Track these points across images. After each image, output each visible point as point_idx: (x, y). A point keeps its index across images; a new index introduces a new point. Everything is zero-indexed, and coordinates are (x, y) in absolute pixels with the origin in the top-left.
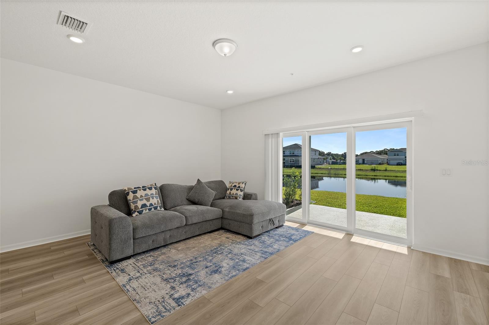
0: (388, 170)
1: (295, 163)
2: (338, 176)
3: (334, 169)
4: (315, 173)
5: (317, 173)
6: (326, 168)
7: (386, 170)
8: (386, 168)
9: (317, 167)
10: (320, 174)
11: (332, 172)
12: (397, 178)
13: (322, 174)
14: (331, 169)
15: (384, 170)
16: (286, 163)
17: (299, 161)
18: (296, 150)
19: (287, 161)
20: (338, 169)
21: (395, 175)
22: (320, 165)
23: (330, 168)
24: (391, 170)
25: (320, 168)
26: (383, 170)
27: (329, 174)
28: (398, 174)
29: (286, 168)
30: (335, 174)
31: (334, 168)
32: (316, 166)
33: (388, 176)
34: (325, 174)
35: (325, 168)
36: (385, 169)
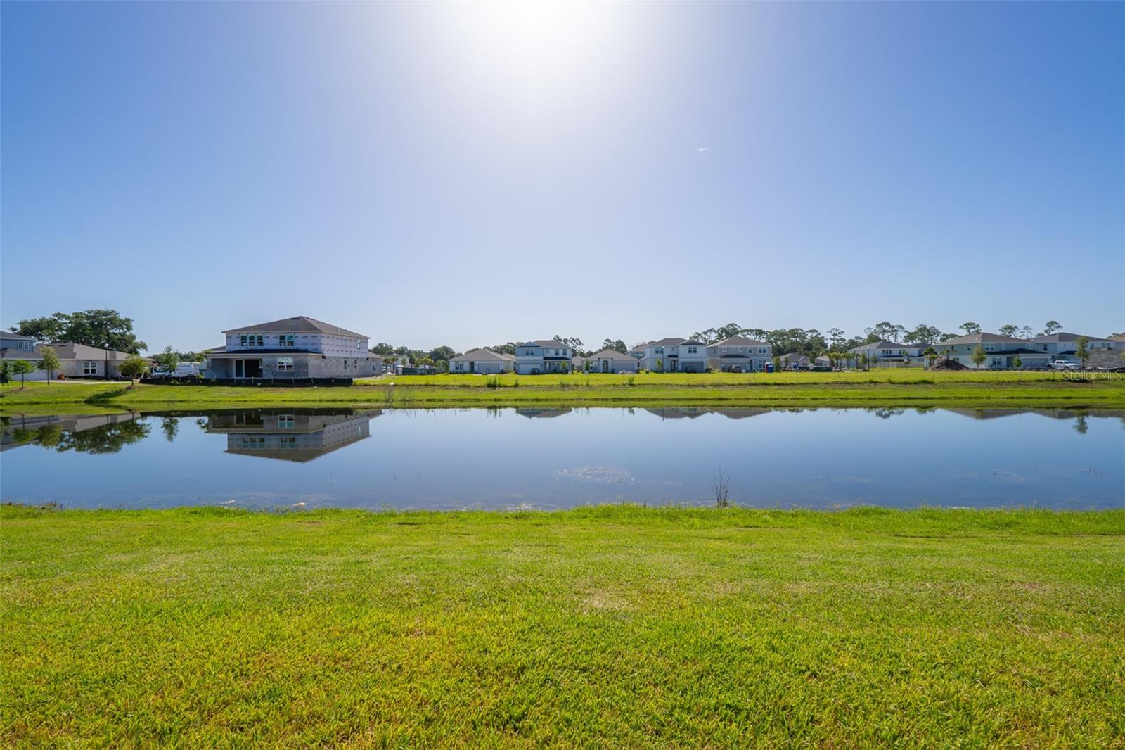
0: (521, 386)
1: (293, 373)
2: (412, 404)
3: (403, 385)
4: (351, 401)
5: (355, 401)
6: (383, 385)
7: (516, 386)
8: (517, 381)
9: (358, 383)
10: (364, 401)
11: (397, 394)
12: (541, 403)
13: (369, 401)
14: (395, 385)
15: (514, 386)
16: (266, 371)
17: (307, 365)
18: (300, 335)
19: (267, 366)
20: (413, 385)
21: (535, 397)
22: (373, 375)
23: (392, 384)
24: (525, 386)
25: (365, 385)
26: (511, 386)
27: (387, 401)
28: (541, 395)
29: (261, 386)
30: (405, 400)
31: (402, 383)
32: (354, 379)
33: (521, 400)
34: (377, 401)
35: (379, 386)
36: (515, 383)
